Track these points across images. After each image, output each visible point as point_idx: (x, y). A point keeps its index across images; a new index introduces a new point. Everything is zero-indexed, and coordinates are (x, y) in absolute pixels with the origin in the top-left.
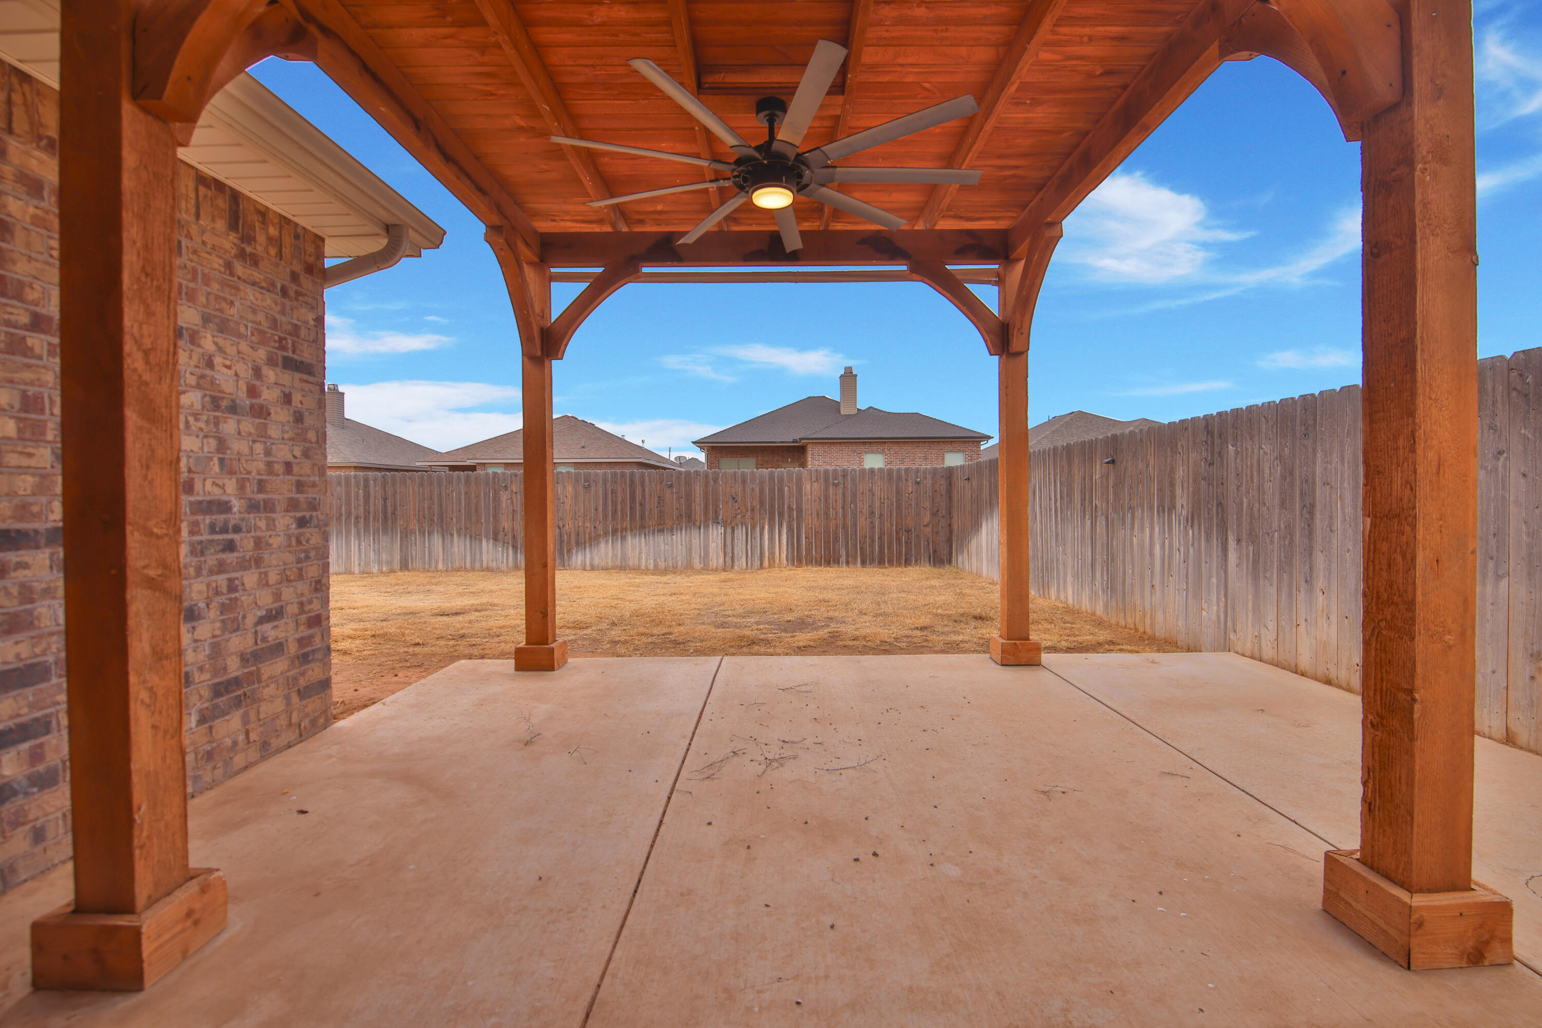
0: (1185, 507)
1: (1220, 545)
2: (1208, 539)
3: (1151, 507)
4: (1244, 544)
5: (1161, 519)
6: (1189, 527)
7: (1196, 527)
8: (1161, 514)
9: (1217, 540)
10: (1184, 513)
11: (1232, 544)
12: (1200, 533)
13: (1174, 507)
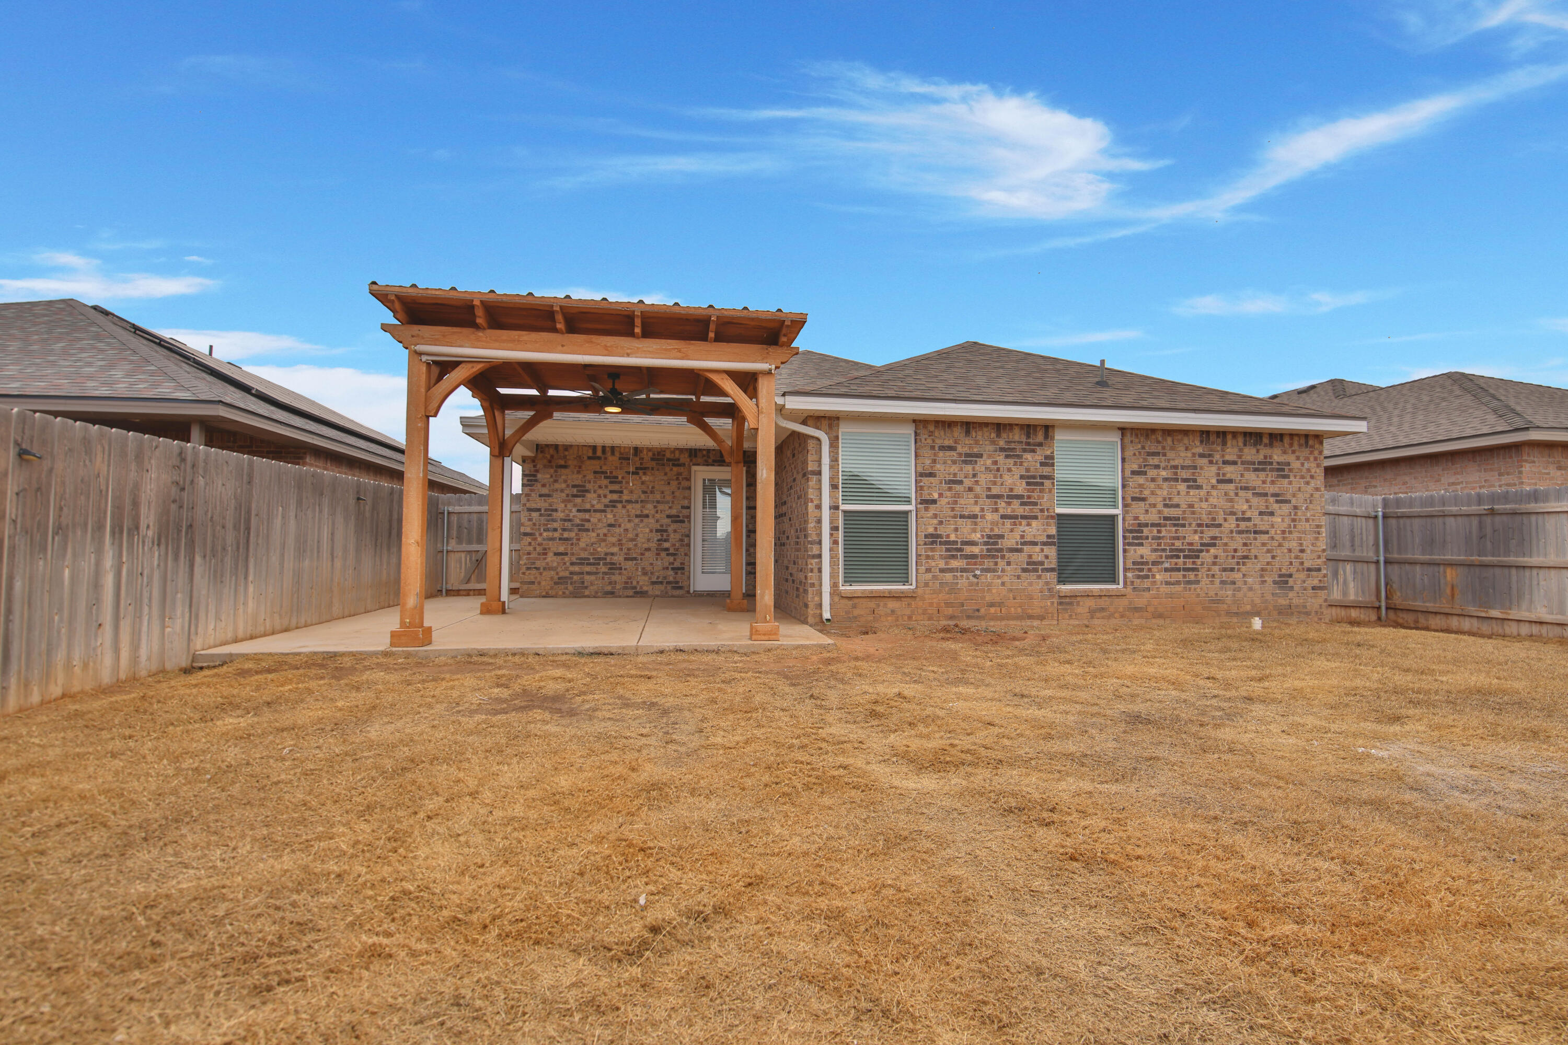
0: (151, 527)
1: (187, 562)
2: (176, 558)
3: (100, 527)
4: (207, 558)
5: (117, 541)
6: (156, 547)
7: (163, 547)
8: (117, 536)
9: (185, 557)
10: (150, 533)
11: (198, 559)
12: (167, 554)
13: (137, 528)
